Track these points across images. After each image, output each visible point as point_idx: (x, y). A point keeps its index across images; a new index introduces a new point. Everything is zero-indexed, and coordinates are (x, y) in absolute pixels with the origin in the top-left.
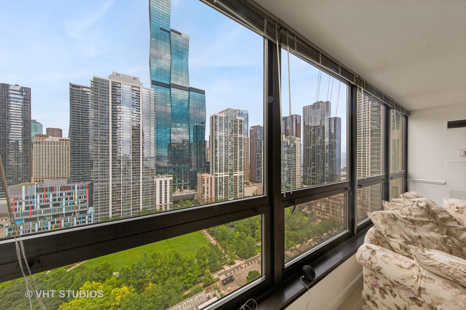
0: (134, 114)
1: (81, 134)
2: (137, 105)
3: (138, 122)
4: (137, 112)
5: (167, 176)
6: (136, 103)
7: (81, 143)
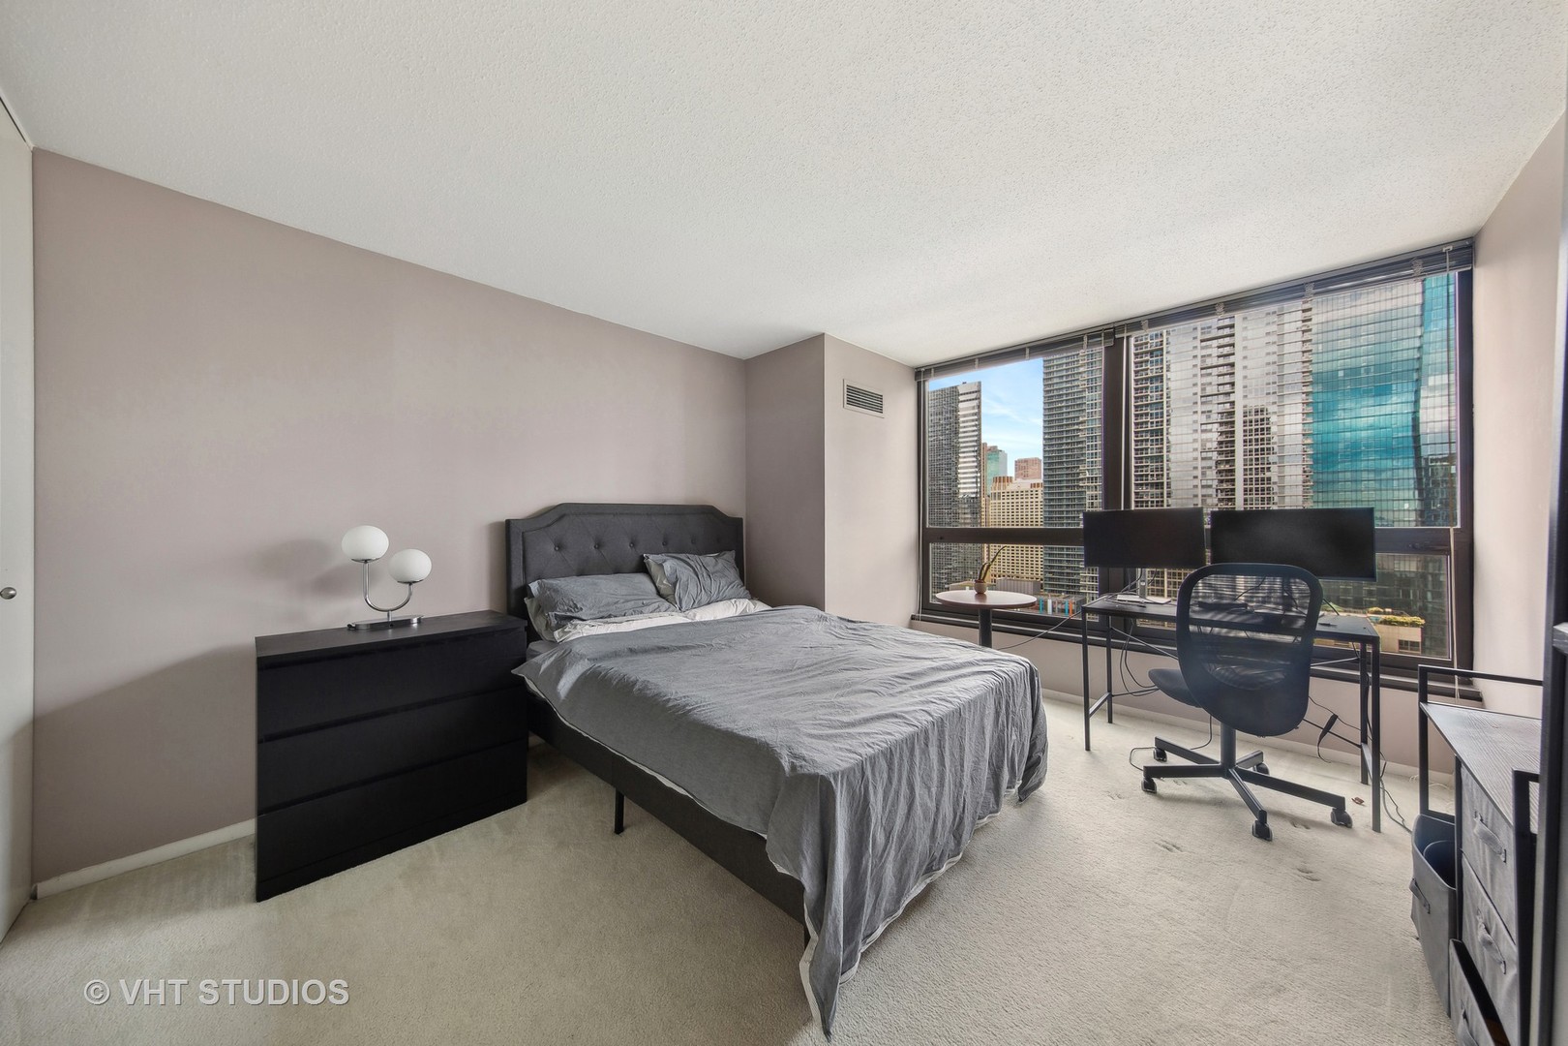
0: (1209, 371)
1: (1065, 465)
2: (1221, 333)
3: (1228, 394)
4: (1222, 361)
5: (1383, 617)
6: (1219, 328)
7: (1065, 490)
